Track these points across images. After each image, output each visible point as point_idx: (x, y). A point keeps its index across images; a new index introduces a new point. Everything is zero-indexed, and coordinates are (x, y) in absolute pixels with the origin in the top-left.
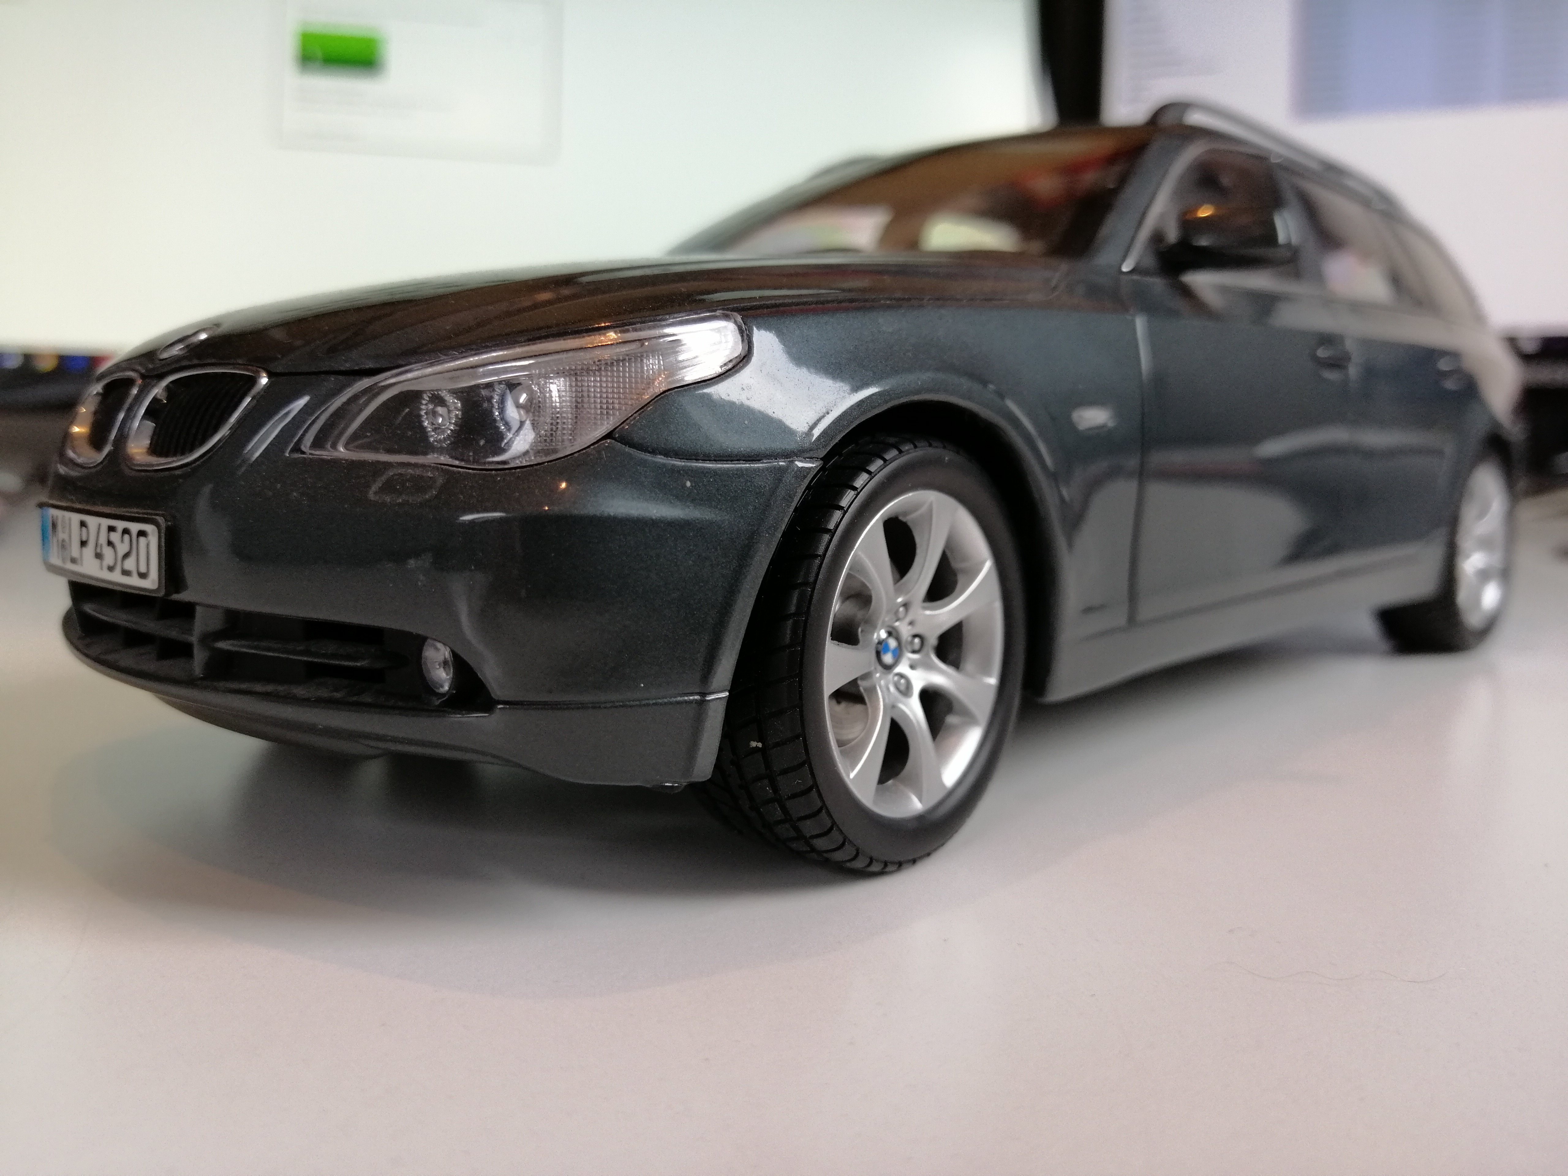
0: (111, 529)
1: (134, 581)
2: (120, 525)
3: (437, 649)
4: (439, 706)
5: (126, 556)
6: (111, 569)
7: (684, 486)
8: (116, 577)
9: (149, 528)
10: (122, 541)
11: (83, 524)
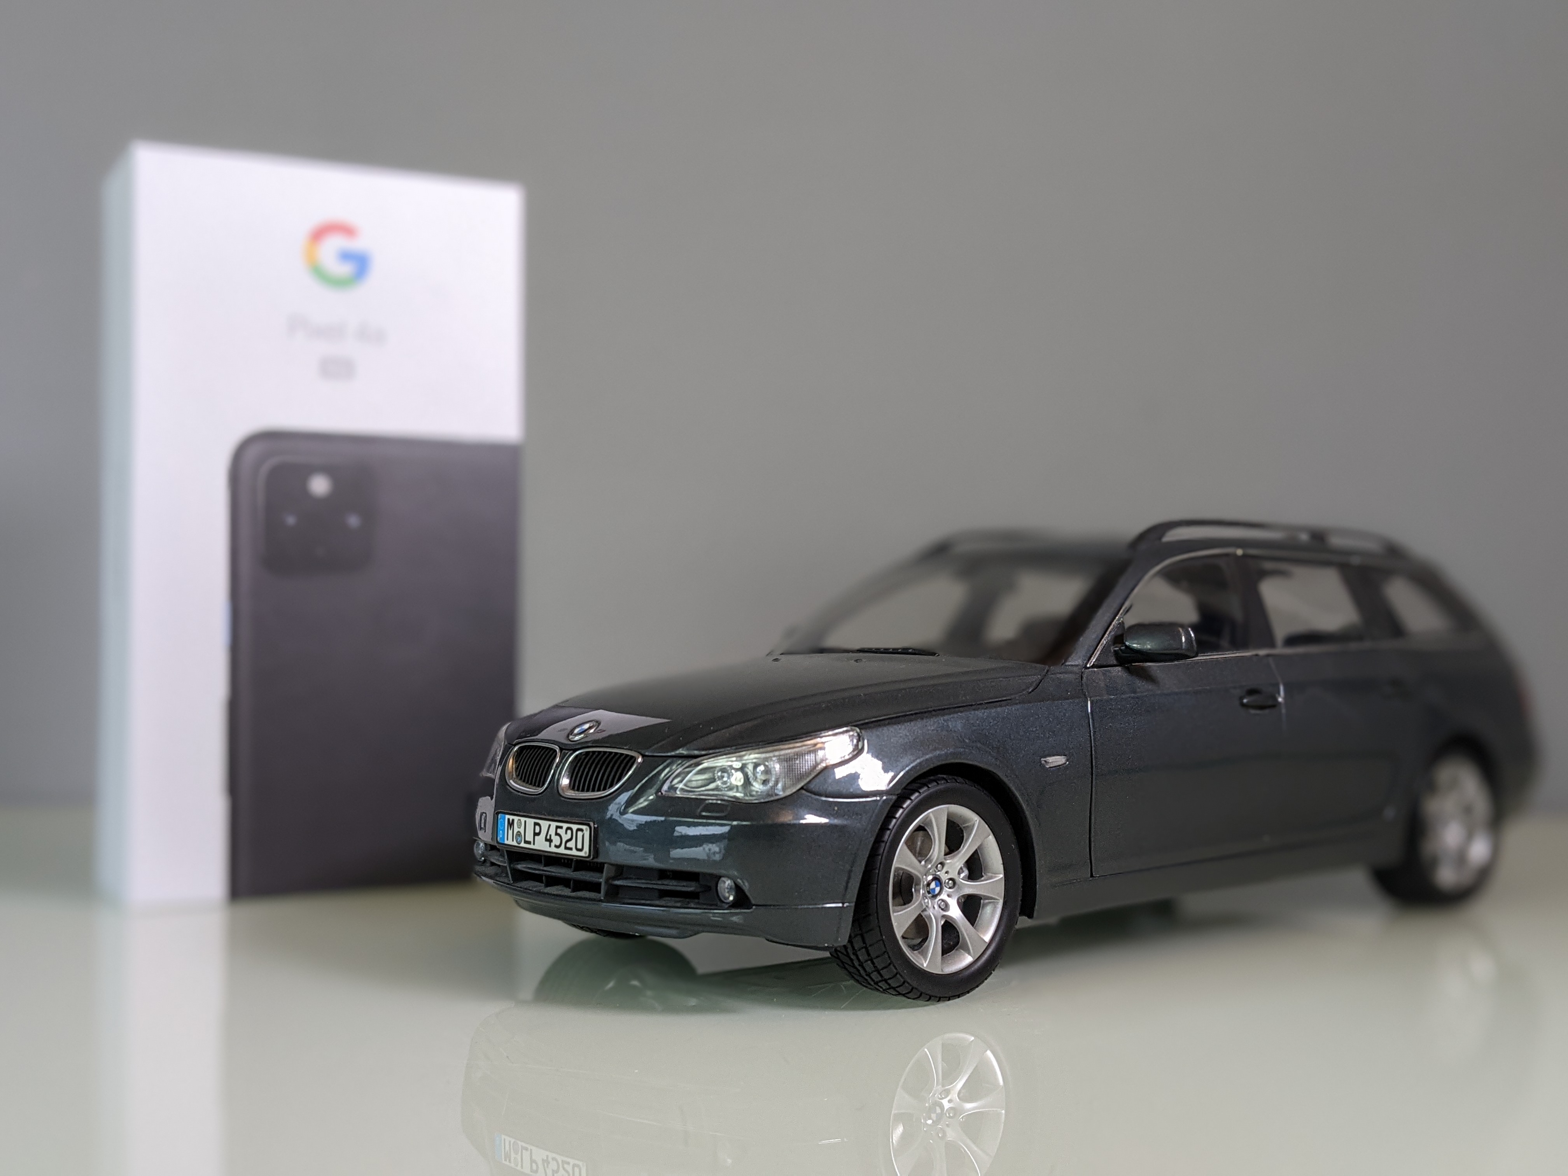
0: (557, 827)
1: (574, 852)
2: (565, 826)
3: (725, 882)
4: (727, 908)
5: (570, 840)
6: (557, 847)
7: (834, 810)
8: (562, 850)
9: (584, 827)
10: (566, 833)
11: (536, 824)
